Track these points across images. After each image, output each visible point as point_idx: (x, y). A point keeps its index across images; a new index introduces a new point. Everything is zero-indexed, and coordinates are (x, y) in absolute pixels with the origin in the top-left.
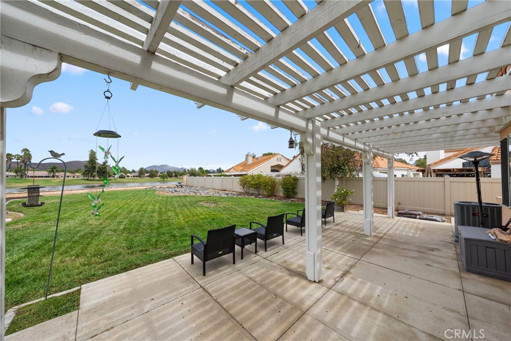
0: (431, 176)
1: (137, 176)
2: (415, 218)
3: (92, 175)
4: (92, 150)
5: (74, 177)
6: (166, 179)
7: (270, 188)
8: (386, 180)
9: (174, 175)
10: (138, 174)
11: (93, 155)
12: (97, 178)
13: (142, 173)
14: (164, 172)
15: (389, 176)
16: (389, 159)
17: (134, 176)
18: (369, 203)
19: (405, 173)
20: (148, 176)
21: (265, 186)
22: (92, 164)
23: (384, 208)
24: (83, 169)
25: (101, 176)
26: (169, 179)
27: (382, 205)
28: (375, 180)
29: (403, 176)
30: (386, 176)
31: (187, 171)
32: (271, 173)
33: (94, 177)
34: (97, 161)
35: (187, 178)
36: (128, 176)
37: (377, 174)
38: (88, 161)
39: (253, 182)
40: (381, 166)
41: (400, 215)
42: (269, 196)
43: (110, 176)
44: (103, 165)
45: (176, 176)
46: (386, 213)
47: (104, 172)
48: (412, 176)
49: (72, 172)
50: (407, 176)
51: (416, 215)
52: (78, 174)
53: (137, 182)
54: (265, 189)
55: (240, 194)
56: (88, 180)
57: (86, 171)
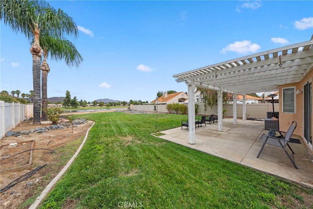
0: (264, 103)
1: (92, 106)
2: (255, 120)
3: (68, 105)
4: (67, 91)
5: (57, 106)
6: (109, 107)
7: (184, 110)
8: (242, 105)
9: (113, 104)
10: (93, 104)
11: (68, 94)
12: (71, 107)
13: (95, 103)
14: (107, 103)
15: (243, 103)
16: (243, 96)
17: (91, 106)
18: (235, 116)
19: (253, 102)
20: (99, 106)
21: (182, 109)
22: (68, 99)
23: (241, 118)
24: (63, 102)
25: (73, 106)
26: (111, 107)
27: (240, 116)
28: (238, 105)
29: (252, 103)
30: (242, 103)
31: (120, 102)
32: (179, 103)
33: (69, 106)
34: (70, 97)
35: (132, 106)
36: (88, 106)
37: (238, 102)
38: (66, 97)
39: (175, 107)
40: (240, 98)
41: (248, 119)
42: (183, 114)
43: (78, 106)
44: (73, 99)
45: (115, 105)
46: (242, 119)
47: (74, 103)
48: (258, 103)
49: (56, 104)
50: (254, 103)
51: (255, 119)
52: (60, 105)
53: (93, 109)
54: (181, 111)
55: (167, 113)
56: (66, 108)
57: (65, 103)
